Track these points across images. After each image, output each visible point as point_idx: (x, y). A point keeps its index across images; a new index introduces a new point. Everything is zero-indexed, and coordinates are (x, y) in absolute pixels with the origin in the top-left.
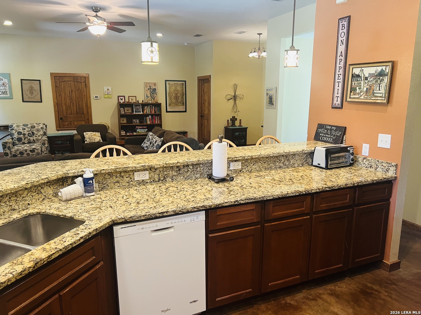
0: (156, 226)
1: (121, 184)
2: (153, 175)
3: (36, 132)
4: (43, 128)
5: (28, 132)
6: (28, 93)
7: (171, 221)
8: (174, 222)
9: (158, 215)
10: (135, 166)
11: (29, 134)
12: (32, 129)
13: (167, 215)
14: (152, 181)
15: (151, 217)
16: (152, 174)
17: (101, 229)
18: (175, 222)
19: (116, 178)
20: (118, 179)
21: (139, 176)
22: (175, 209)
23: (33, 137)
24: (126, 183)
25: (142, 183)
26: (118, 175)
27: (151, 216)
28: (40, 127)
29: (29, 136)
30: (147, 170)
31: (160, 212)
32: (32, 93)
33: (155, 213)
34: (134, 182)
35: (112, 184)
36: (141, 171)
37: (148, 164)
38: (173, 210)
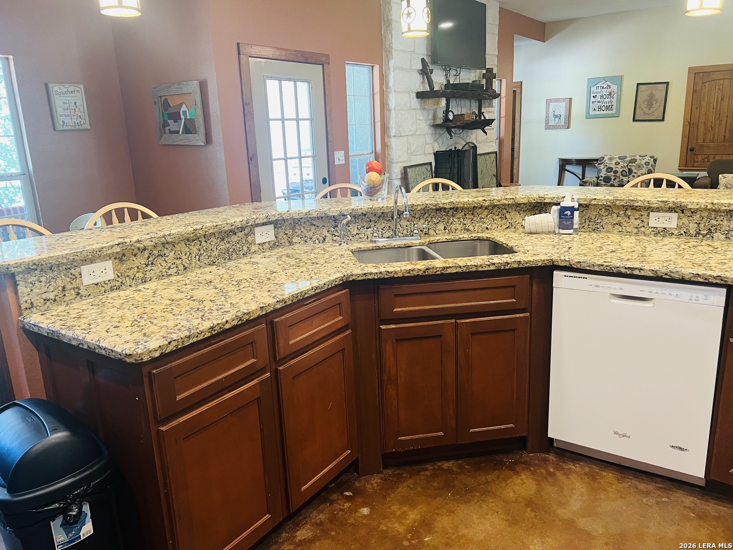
0: (621, 289)
1: (624, 228)
2: (686, 222)
3: (635, 169)
4: (649, 163)
5: (623, 169)
6: (644, 106)
7: (648, 289)
8: (655, 291)
9: (623, 271)
10: (648, 200)
11: (624, 173)
12: (630, 164)
13: (640, 274)
14: (682, 232)
15: (611, 271)
16: (685, 220)
17: (528, 265)
18: (657, 293)
19: (618, 216)
20: (620, 219)
21: (658, 220)
22: (657, 268)
23: (629, 178)
24: (633, 229)
25: (661, 233)
26: (622, 212)
27: (611, 268)
28: (643, 162)
29: (622, 174)
30: (676, 212)
31: (627, 266)
32: (650, 105)
33: (618, 265)
34: (647, 228)
35: (610, 226)
36: (664, 212)
37: (674, 200)
38: (653, 269)
